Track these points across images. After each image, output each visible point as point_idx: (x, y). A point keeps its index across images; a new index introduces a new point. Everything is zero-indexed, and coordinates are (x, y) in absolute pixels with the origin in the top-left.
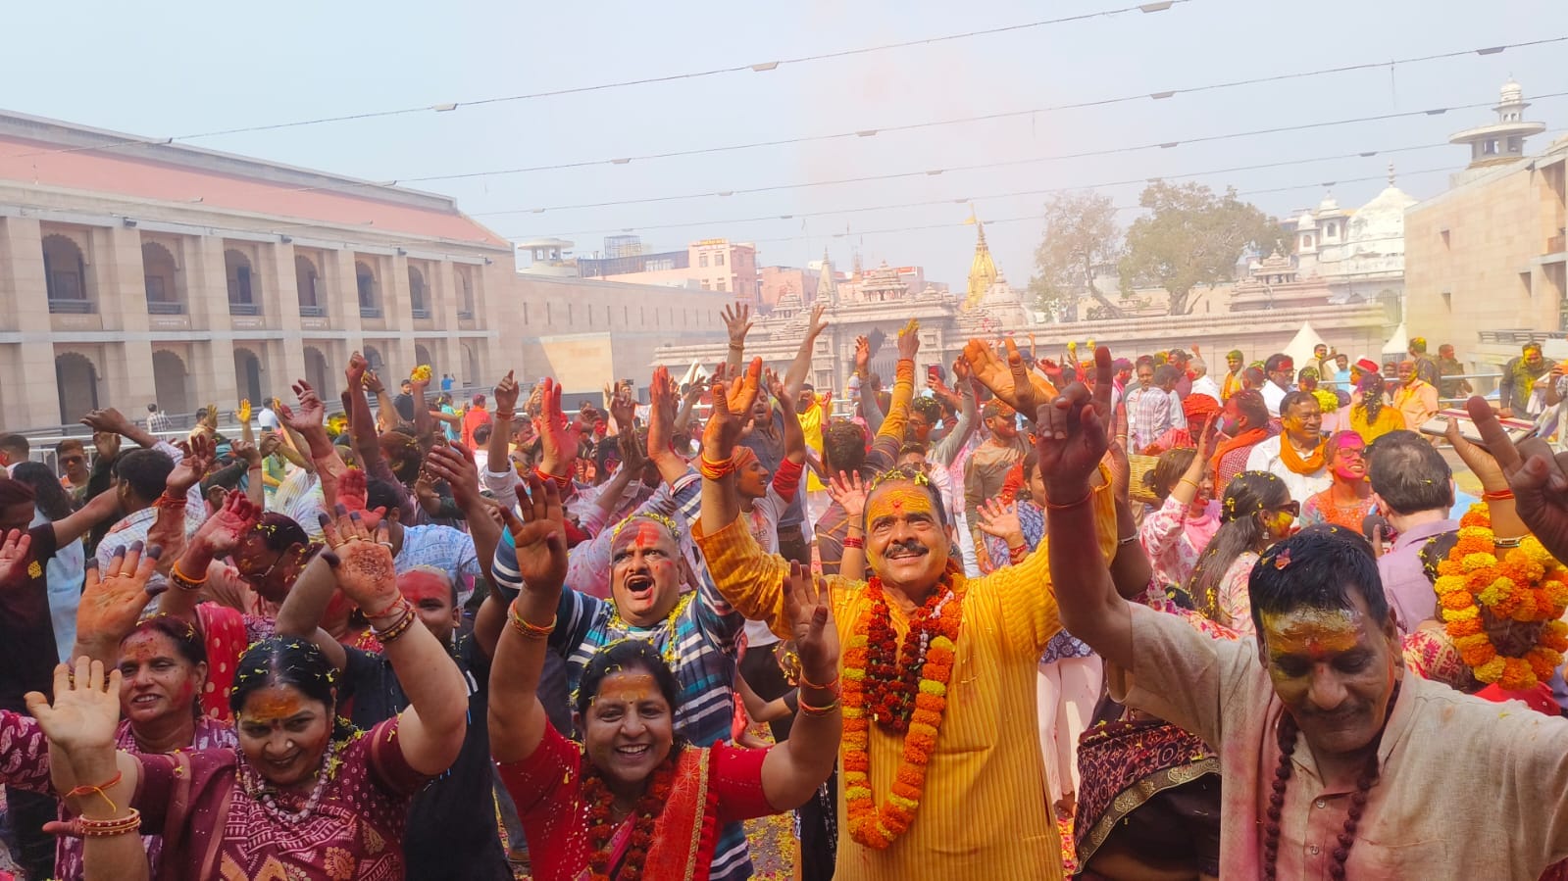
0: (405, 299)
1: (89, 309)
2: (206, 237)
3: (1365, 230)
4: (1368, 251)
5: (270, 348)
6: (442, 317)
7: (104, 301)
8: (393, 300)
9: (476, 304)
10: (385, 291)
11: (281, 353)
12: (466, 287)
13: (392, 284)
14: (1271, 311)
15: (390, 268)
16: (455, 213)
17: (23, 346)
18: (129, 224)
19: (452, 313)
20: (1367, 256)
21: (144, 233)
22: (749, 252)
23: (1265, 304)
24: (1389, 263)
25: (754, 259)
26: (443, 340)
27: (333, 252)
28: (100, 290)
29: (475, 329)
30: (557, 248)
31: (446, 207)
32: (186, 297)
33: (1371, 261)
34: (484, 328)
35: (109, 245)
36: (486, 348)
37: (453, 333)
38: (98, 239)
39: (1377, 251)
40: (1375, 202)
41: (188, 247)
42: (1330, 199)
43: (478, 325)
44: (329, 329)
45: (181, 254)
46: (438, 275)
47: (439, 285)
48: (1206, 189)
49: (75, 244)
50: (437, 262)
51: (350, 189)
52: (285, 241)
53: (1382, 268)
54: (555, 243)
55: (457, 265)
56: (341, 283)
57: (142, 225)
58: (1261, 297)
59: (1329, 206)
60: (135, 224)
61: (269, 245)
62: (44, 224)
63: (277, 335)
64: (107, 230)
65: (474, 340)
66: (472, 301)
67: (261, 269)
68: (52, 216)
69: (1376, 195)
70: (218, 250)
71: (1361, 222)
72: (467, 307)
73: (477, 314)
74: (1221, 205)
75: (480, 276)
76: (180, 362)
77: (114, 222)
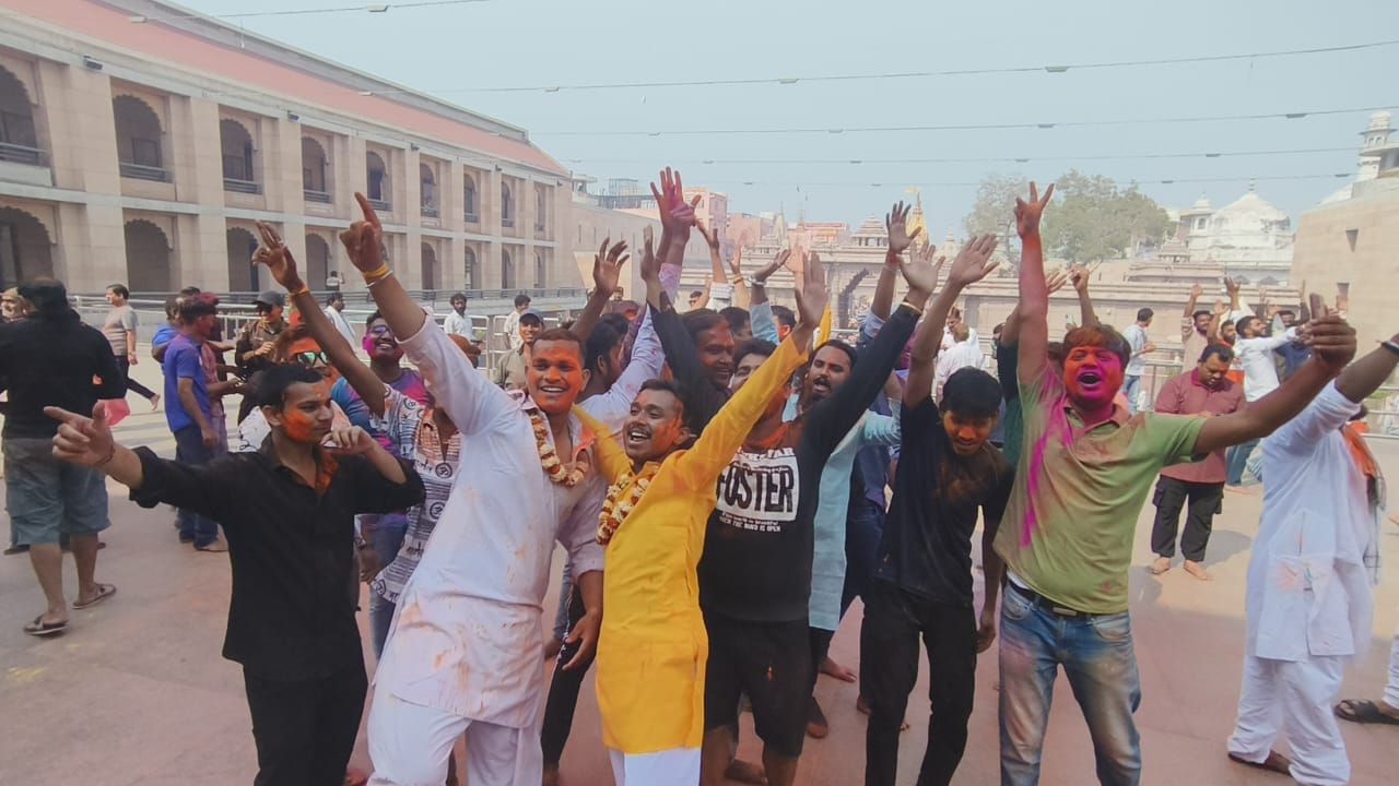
0: (497, 209)
1: (255, 190)
2: (353, 137)
3: (1225, 227)
4: (1226, 243)
5: (396, 240)
6: (523, 227)
7: (268, 185)
8: (488, 208)
9: (547, 219)
10: (483, 201)
11: (404, 246)
12: (541, 204)
13: (488, 194)
14: (1167, 284)
15: (488, 182)
16: (527, 143)
17: (200, 218)
18: (294, 118)
19: (530, 223)
20: (1223, 247)
21: (305, 128)
22: (723, 200)
23: (1166, 278)
24: (1245, 255)
25: (726, 205)
26: (522, 246)
27: (448, 162)
28: (266, 175)
29: (544, 240)
30: (584, 182)
31: (520, 137)
32: (334, 188)
33: (1230, 251)
34: (552, 240)
35: (275, 134)
36: (552, 256)
37: (530, 242)
38: (265, 127)
39: (1234, 245)
40: (1235, 204)
41: (337, 144)
42: (1204, 198)
43: (548, 237)
44: (440, 228)
45: (331, 150)
46: (522, 191)
47: (522, 200)
48: (1111, 182)
49: (246, 131)
50: (522, 180)
51: (453, 115)
52: (415, 149)
53: (1240, 258)
54: (583, 178)
55: (537, 184)
56: (452, 189)
57: (303, 120)
58: (1163, 273)
59: (1202, 205)
60: (297, 118)
61: (401, 150)
62: (222, 108)
63: (402, 230)
64: (274, 120)
65: (543, 248)
66: (544, 216)
67: (393, 170)
68: (228, 102)
69: (1237, 199)
70: (362, 150)
71: (1221, 220)
72: (539, 220)
73: (547, 229)
74: (1123, 195)
75: (552, 195)
76: (326, 246)
77: (282, 115)
